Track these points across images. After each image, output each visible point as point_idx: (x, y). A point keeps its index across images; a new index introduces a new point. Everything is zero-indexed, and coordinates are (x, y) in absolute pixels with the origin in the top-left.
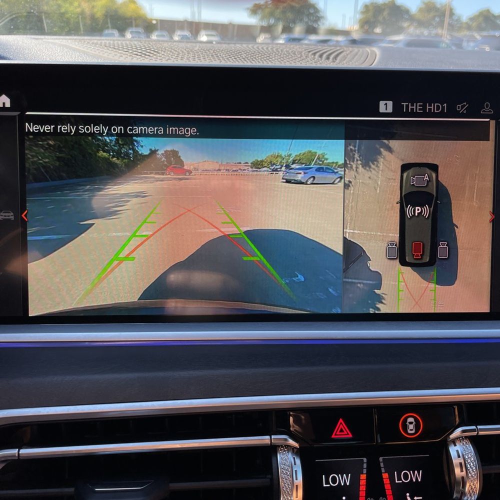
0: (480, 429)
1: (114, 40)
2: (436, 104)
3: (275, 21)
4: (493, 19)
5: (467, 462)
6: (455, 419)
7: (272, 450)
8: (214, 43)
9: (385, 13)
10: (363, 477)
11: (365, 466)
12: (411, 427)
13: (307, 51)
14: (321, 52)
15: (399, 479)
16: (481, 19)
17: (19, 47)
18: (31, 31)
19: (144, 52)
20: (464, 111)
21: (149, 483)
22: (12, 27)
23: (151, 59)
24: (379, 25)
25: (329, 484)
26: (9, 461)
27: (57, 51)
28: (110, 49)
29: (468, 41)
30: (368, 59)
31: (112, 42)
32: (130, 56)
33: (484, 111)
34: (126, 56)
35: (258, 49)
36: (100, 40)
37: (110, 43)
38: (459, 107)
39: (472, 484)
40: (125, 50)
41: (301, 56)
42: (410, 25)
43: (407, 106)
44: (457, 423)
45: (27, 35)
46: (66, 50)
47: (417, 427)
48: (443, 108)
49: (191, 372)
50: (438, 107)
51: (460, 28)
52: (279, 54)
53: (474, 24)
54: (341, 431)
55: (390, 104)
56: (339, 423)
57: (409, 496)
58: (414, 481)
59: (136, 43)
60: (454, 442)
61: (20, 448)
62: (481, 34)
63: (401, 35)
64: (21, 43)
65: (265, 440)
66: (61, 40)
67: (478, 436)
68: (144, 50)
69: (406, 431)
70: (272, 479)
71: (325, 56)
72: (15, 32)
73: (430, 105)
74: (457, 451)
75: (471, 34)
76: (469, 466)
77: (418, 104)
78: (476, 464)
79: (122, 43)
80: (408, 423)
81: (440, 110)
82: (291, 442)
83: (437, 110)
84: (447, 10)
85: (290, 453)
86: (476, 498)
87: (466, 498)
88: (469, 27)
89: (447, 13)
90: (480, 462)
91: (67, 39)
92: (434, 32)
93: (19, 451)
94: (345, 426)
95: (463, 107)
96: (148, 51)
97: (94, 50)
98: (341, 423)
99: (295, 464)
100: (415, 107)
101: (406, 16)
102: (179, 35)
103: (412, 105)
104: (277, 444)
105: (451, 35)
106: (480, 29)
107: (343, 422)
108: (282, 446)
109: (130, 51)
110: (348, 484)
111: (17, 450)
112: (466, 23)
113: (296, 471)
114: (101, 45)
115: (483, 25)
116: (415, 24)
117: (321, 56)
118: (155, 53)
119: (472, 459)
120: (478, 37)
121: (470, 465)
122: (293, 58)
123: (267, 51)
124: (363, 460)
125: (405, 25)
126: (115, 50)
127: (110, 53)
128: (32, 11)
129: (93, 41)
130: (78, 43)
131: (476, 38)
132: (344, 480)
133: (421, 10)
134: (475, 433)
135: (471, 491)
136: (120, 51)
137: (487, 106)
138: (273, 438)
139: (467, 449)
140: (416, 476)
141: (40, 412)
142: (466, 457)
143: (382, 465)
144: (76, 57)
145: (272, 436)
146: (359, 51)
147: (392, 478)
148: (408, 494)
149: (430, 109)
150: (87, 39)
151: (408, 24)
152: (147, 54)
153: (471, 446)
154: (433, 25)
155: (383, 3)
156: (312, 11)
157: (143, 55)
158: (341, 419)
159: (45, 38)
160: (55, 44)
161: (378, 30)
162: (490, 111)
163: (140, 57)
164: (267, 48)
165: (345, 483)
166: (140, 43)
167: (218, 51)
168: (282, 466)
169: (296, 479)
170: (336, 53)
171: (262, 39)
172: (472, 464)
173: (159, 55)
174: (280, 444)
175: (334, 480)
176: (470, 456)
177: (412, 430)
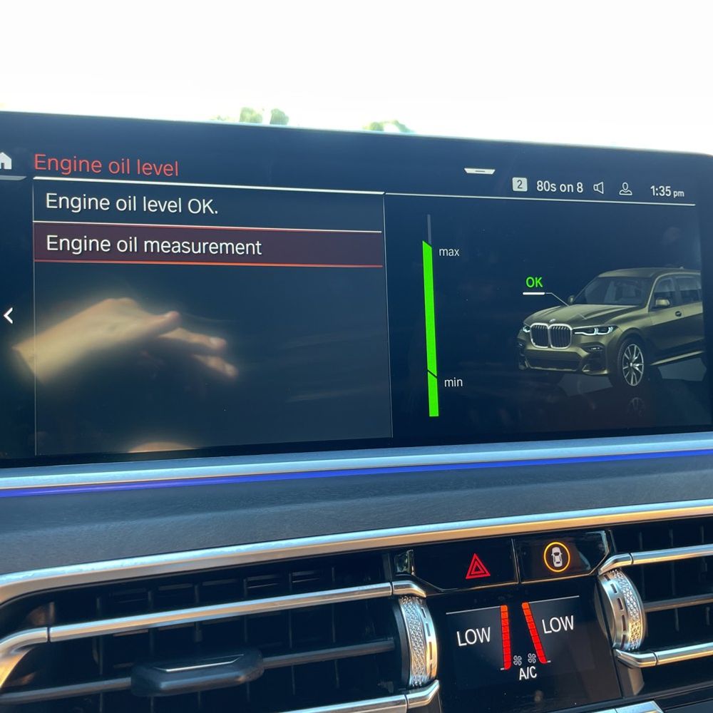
0: (634, 557)
5: (625, 598)
6: (605, 548)
11: (506, 615)
12: (557, 559)
15: (548, 628)
25: (466, 642)
33: (622, 192)
39: (634, 624)
44: (607, 552)
47: (564, 558)
56: (474, 559)
58: (566, 629)
60: (606, 576)
65: (385, 588)
69: (552, 565)
74: (612, 586)
76: (628, 602)
78: (636, 598)
80: (553, 555)
82: (416, 589)
85: (416, 605)
87: (629, 643)
93: (49, 630)
94: (479, 561)
99: (425, 618)
107: (477, 558)
108: (404, 596)
110: (488, 640)
111: (46, 628)
113: (427, 625)
119: (631, 593)
121: (629, 600)
132: (483, 635)
134: (630, 563)
135: (634, 633)
137: (625, 185)
138: (395, 586)
139: (623, 582)
140: (567, 623)
141: (81, 570)
142: (624, 592)
145: (393, 583)
147: (539, 628)
158: (475, 554)
162: (629, 193)
165: (485, 639)
168: (410, 620)
169: (429, 636)
172: (631, 599)
174: (400, 594)
175: (471, 637)
176: (627, 590)
177: (559, 563)
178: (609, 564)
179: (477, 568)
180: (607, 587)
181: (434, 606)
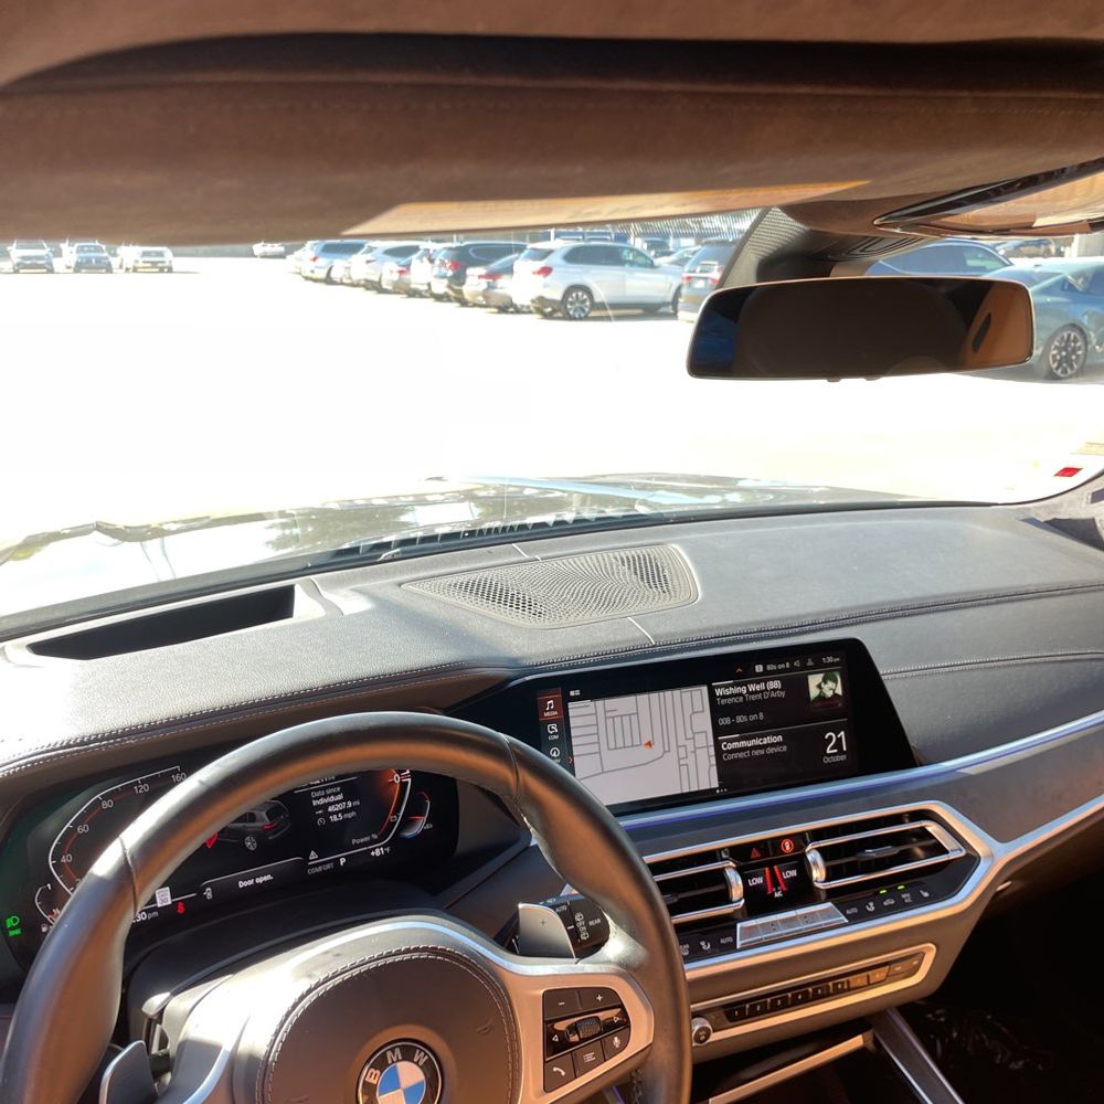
47: (790, 846)
69: (785, 850)
80: (785, 845)
94: (756, 850)
132: (759, 880)
177: (788, 848)
178: (809, 847)
179: (755, 853)
180: (809, 857)
181: (739, 870)
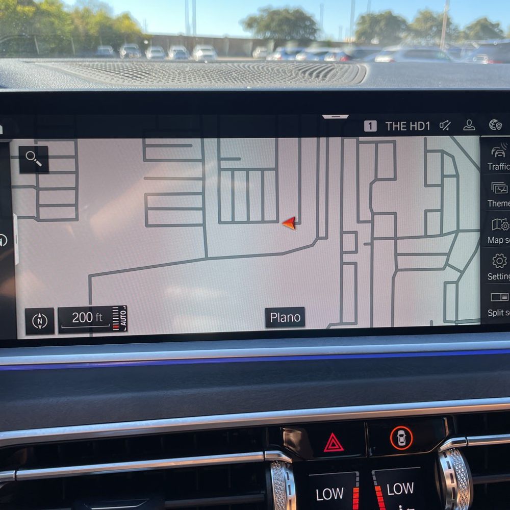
0: (469, 440)
1: (106, 62)
2: (419, 123)
3: (271, 34)
4: (491, 27)
5: (457, 473)
6: (445, 430)
7: (266, 466)
8: (206, 62)
9: (382, 24)
10: (356, 490)
11: (358, 479)
12: (402, 439)
13: (297, 69)
14: (311, 70)
15: (392, 491)
16: (478, 28)
17: (11, 72)
18: (24, 53)
19: (135, 74)
20: (447, 128)
21: (144, 501)
22: (4, 50)
23: (142, 82)
24: (376, 36)
25: (323, 498)
26: (6, 483)
27: (49, 75)
28: (102, 72)
29: (466, 50)
30: (357, 77)
31: (103, 64)
32: (122, 78)
33: (466, 128)
34: (118, 79)
35: (249, 68)
36: (92, 62)
37: (101, 65)
38: (442, 124)
39: (463, 494)
40: (117, 72)
41: (292, 75)
42: (408, 35)
43: (391, 125)
44: (447, 435)
45: (19, 57)
46: (58, 74)
47: (408, 439)
48: (426, 126)
49: (184, 391)
50: (421, 125)
51: (458, 38)
52: (269, 74)
53: (472, 33)
54: (333, 445)
55: (374, 123)
56: (331, 437)
57: (402, 508)
58: (406, 493)
59: (127, 64)
60: (444, 454)
61: (17, 470)
62: (479, 43)
63: (398, 46)
64: (13, 68)
65: (258, 456)
66: (53, 63)
67: (467, 447)
68: (135, 72)
69: (397, 444)
70: (266, 495)
71: (315, 74)
72: (7, 56)
73: (413, 124)
74: (448, 462)
75: (469, 43)
76: (459, 477)
77: (402, 123)
78: (466, 475)
79: (114, 65)
80: (398, 436)
81: (423, 128)
82: (285, 457)
83: (420, 128)
84: (444, 19)
85: (283, 468)
86: (467, 508)
87: (457, 508)
88: (467, 37)
89: (444, 24)
90: (470, 473)
91: (59, 62)
92: (432, 42)
93: (16, 473)
94: (336, 439)
95: (445, 125)
96: (140, 73)
97: (85, 73)
98: (333, 437)
99: (288, 479)
100: (398, 126)
101: (403, 27)
102: (174, 51)
103: (396, 124)
104: (270, 460)
105: (449, 45)
106: (478, 37)
107: (334, 437)
108: (275, 462)
109: (122, 74)
110: (341, 498)
111: (14, 471)
112: (464, 32)
113: (289, 486)
114: (93, 68)
115: (481, 34)
116: (412, 34)
117: (311, 74)
118: (146, 75)
119: (463, 470)
120: (476, 46)
121: (460, 475)
122: (284, 77)
123: (258, 71)
124: (355, 474)
125: (402, 35)
126: (106, 73)
127: (102, 76)
128: (24, 34)
129: (85, 63)
130: (70, 65)
131: (475, 48)
133: (418, 20)
134: (465, 444)
135: (462, 502)
136: (112, 74)
137: (469, 122)
138: (267, 454)
139: (458, 460)
140: (408, 488)
142: (457, 468)
143: (374, 478)
144: (67, 81)
145: (265, 452)
146: (350, 67)
147: (384, 491)
148: (400, 506)
149: (414, 128)
150: (79, 62)
151: (406, 34)
152: (139, 76)
153: (461, 456)
154: (431, 35)
155: (379, 14)
156: (308, 23)
157: (134, 78)
158: (332, 434)
159: (37, 62)
160: (46, 68)
161: (375, 41)
162: (473, 128)
163: (131, 79)
164: (258, 67)
165: (338, 496)
166: (131, 65)
167: (209, 71)
168: (276, 481)
169: (290, 494)
170: (326, 71)
171: (258, 53)
172: (462, 475)
173: (150, 77)
174: (273, 460)
175: (327, 494)
176: (460, 467)
177: (403, 442)
